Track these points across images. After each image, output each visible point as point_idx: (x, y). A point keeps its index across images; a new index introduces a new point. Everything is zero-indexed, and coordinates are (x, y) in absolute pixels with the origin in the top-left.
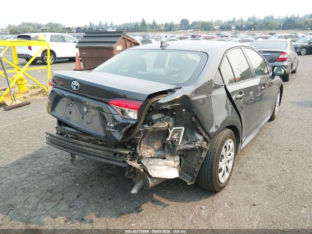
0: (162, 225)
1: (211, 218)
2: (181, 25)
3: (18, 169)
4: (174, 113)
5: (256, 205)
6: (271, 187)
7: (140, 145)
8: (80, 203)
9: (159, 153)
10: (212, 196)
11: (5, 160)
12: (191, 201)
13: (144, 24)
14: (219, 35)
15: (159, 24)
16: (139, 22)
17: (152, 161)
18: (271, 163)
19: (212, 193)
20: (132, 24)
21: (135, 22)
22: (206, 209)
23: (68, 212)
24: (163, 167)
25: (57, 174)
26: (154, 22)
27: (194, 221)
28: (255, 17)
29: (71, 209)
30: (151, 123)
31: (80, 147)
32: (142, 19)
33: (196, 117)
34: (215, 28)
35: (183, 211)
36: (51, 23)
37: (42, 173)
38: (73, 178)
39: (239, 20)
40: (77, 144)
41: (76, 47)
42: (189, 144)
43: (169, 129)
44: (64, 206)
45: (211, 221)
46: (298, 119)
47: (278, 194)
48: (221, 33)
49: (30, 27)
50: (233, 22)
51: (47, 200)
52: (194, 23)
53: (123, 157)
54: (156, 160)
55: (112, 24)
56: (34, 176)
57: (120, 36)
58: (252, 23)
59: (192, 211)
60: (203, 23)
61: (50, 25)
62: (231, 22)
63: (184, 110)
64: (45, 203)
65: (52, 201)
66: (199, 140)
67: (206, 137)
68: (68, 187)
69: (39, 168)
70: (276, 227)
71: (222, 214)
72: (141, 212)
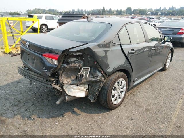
0: (72, 125)
1: (102, 124)
2: (127, 11)
3: (7, 88)
4: (83, 58)
5: (133, 119)
6: (147, 110)
7: (62, 76)
8: (32, 109)
9: (74, 82)
10: (109, 112)
11: (2, 82)
12: (95, 113)
13: (104, 10)
14: (149, 17)
15: (113, 11)
16: (101, 9)
17: (70, 86)
18: (153, 96)
19: (109, 110)
20: (97, 11)
21: (99, 9)
22: (102, 118)
23: (24, 113)
24: (76, 90)
25: (26, 92)
26: (110, 9)
27: (92, 125)
28: (174, 7)
29: (26, 111)
30: (68, 63)
31: (31, 75)
32: (103, 7)
33: (97, 62)
34: (148, 13)
35: (88, 118)
36: (51, 9)
37: (18, 91)
38: (33, 95)
39: (163, 9)
40: (30, 73)
41: (57, 23)
42: (93, 78)
43: (80, 68)
44: (23, 110)
45: (102, 126)
46: (182, 71)
47: (150, 114)
48: (150, 17)
49: (39, 11)
50: (159, 10)
51: (15, 105)
52: (135, 10)
53: (51, 82)
54: (73, 86)
55: (85, 10)
56: (14, 92)
57: (82, 16)
58: (171, 11)
59: (93, 119)
60: (140, 10)
61: (50, 10)
62: (158, 10)
63: (89, 57)
64: (14, 107)
65: (18, 106)
66: (99, 76)
67: (104, 74)
68: (29, 100)
69: (18, 88)
70: (141, 134)
71: (110, 123)
72: (64, 117)
